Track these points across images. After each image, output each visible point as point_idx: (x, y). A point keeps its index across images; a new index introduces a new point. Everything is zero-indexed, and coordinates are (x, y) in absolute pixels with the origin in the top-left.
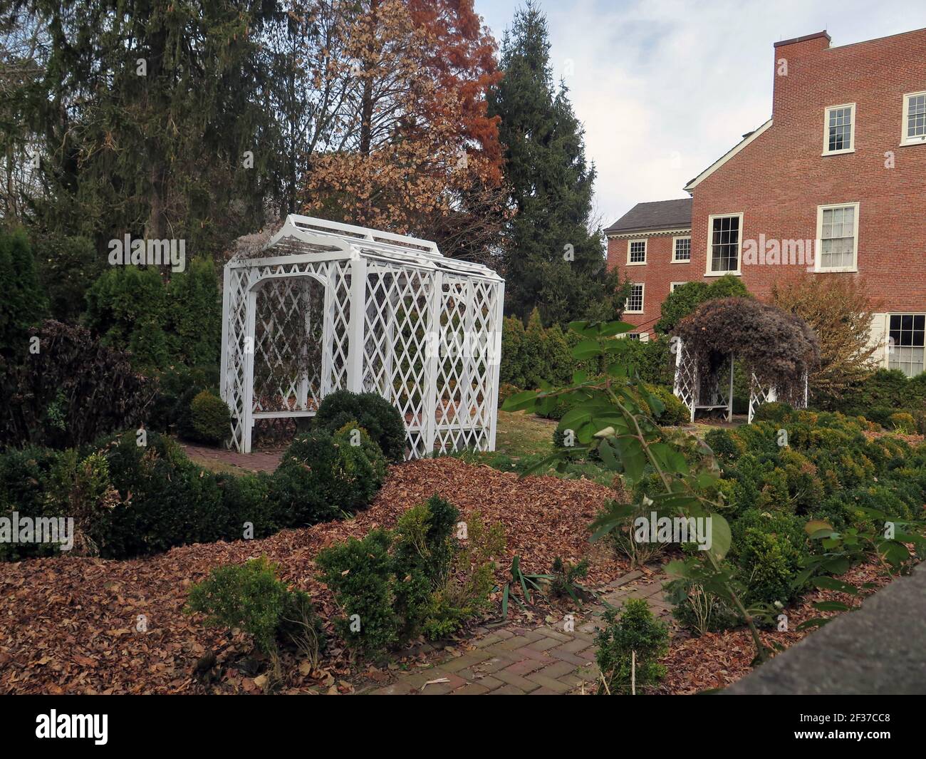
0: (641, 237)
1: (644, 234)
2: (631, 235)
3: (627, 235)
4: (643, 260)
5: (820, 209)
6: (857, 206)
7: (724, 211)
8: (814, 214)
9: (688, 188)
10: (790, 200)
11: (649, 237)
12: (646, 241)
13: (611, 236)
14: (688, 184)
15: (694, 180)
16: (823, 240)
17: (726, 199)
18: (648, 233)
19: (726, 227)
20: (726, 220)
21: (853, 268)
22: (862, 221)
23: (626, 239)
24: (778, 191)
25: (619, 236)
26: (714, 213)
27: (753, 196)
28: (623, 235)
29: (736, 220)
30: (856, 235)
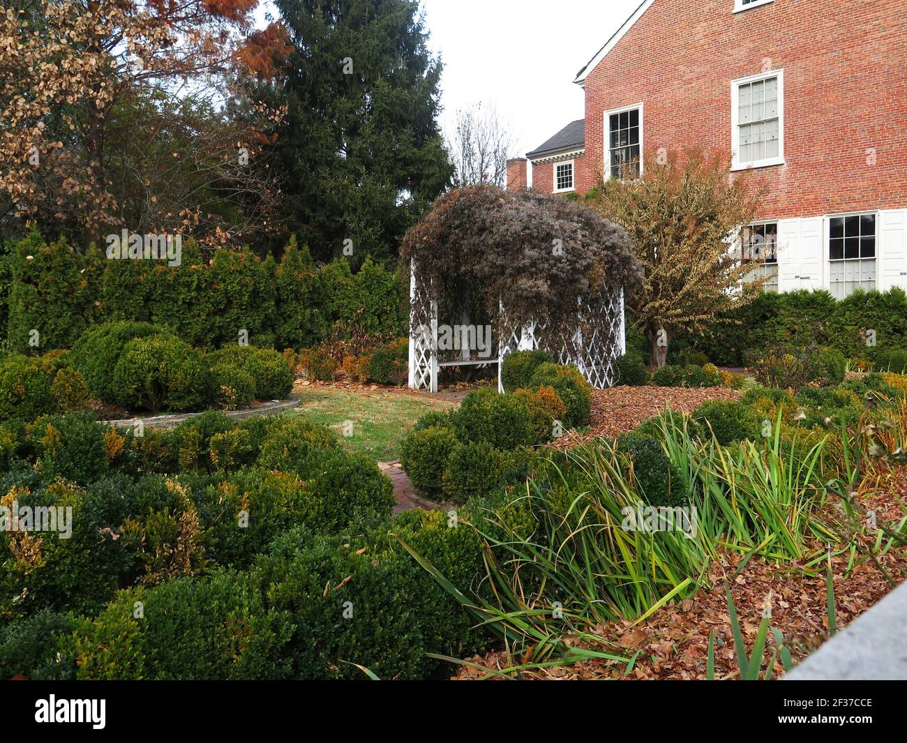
0: (566, 158)
1: (569, 154)
2: (556, 156)
3: (551, 157)
4: (571, 186)
5: (734, 85)
6: (780, 74)
7: (620, 104)
8: (727, 93)
9: (579, 79)
10: (698, 78)
11: (575, 157)
12: (572, 162)
13: (534, 161)
14: (579, 75)
15: (585, 68)
16: (741, 126)
17: (623, 88)
18: (574, 153)
19: (624, 124)
20: (624, 115)
21: (780, 159)
22: (788, 94)
23: (551, 162)
24: (682, 68)
25: (543, 159)
26: (609, 107)
27: (653, 78)
28: (547, 158)
29: (635, 114)
30: (780, 114)
